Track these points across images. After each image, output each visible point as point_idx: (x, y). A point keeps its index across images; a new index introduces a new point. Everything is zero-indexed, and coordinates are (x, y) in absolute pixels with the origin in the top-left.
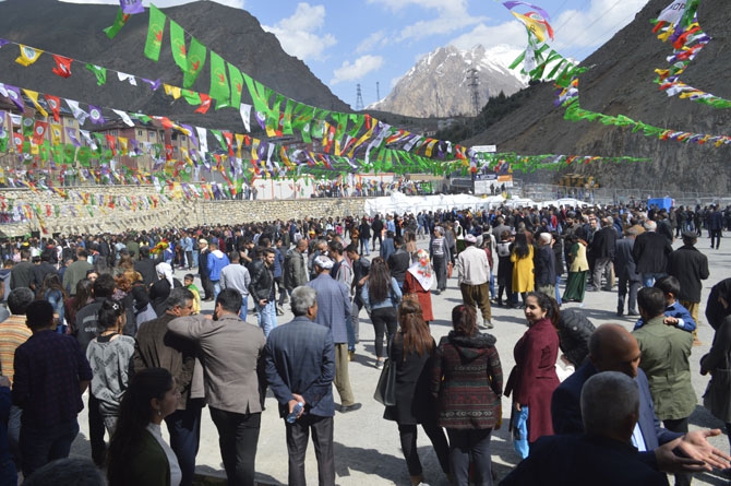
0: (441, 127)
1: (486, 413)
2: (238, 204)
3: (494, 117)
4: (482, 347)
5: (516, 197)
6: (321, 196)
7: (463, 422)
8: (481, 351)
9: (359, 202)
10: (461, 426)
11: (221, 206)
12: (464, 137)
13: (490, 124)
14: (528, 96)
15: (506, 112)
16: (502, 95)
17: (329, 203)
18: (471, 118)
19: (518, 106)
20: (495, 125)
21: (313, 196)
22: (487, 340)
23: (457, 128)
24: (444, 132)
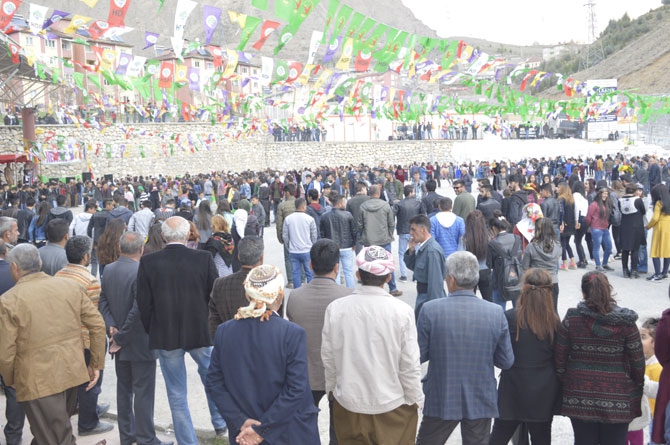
0: (547, 57)
1: (619, 405)
2: (305, 146)
3: (615, 44)
4: (618, 325)
5: (640, 144)
6: (400, 138)
7: (589, 413)
8: (616, 330)
9: (445, 146)
10: (586, 417)
11: (285, 147)
12: (575, 70)
13: (609, 53)
14: (660, 18)
15: (629, 38)
16: (626, 17)
17: (409, 146)
18: (584, 46)
19: (646, 31)
20: (616, 54)
21: (391, 138)
22: (625, 317)
23: (567, 58)
24: (550, 63)
